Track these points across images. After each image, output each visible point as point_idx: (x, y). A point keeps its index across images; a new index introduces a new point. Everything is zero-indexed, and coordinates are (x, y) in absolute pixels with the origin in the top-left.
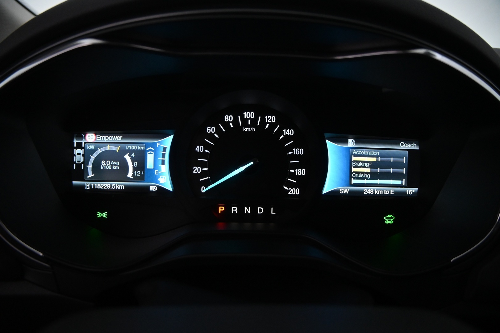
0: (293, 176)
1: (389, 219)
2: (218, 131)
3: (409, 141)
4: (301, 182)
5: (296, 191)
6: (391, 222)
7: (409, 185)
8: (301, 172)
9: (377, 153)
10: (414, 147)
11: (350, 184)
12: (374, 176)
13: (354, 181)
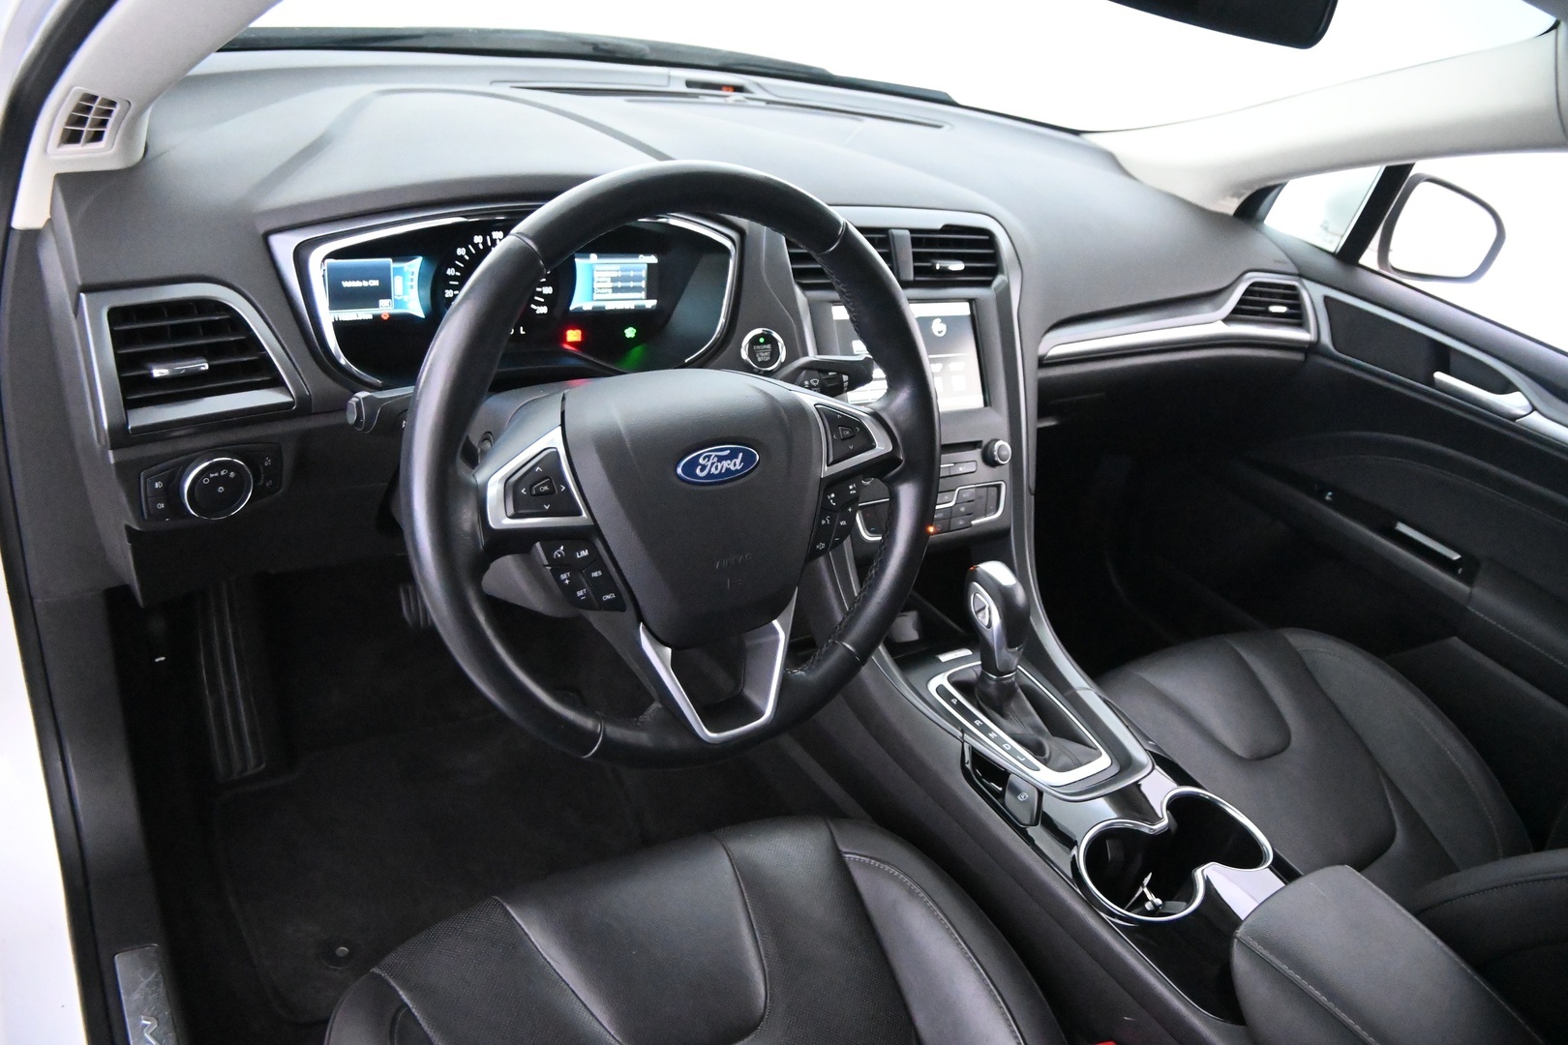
0: (540, 294)
1: (630, 333)
2: (468, 252)
3: (647, 252)
4: (549, 300)
5: (543, 310)
6: (626, 331)
7: (648, 297)
8: (548, 290)
9: (618, 267)
10: (653, 259)
11: (593, 300)
12: (615, 290)
13: (596, 297)
